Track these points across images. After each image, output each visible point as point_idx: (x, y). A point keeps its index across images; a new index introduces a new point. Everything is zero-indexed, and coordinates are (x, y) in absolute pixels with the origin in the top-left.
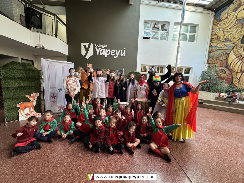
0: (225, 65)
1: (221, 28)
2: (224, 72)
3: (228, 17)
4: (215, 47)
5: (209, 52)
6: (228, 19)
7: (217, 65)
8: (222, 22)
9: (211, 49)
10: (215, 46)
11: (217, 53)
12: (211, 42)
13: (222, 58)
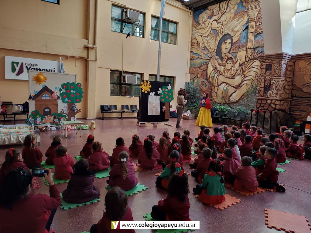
0: (205, 77)
1: (200, 33)
2: (205, 85)
3: (205, 22)
4: (196, 54)
5: (191, 60)
6: (205, 25)
7: (199, 77)
8: (200, 26)
9: (192, 55)
10: (196, 52)
11: (198, 62)
12: (191, 46)
13: (202, 68)
